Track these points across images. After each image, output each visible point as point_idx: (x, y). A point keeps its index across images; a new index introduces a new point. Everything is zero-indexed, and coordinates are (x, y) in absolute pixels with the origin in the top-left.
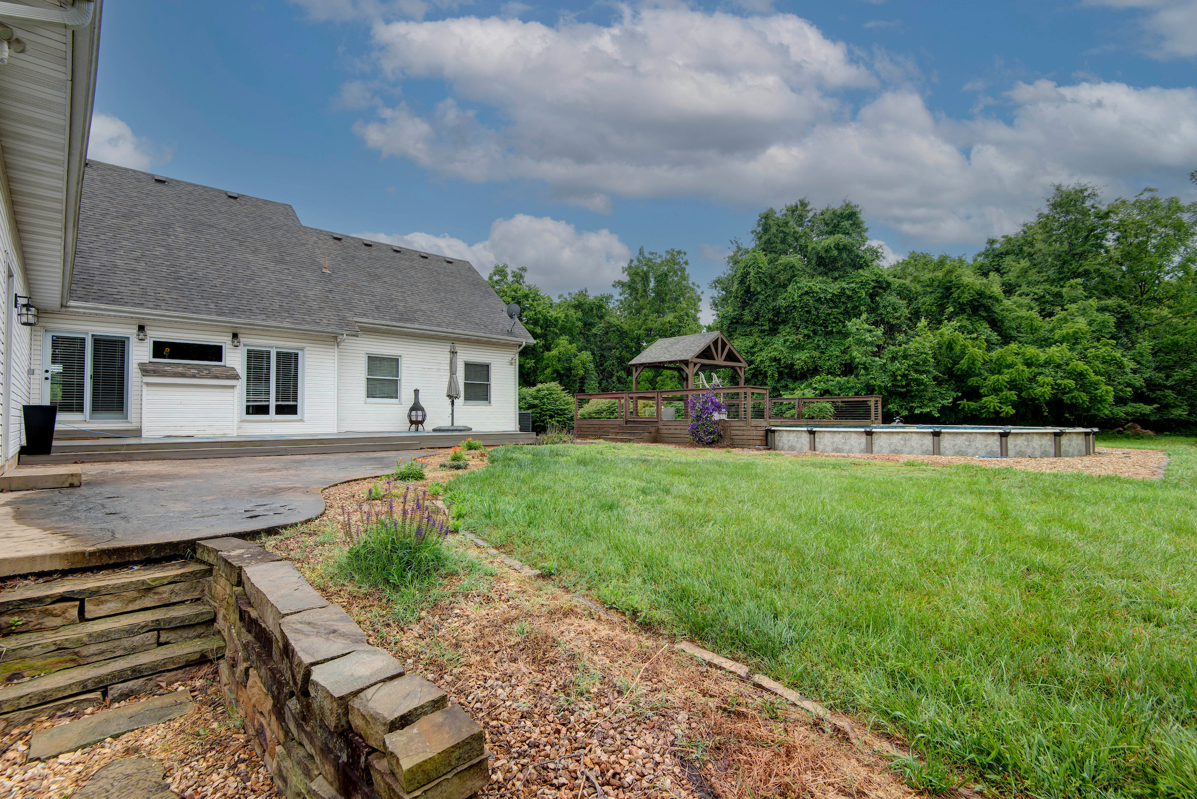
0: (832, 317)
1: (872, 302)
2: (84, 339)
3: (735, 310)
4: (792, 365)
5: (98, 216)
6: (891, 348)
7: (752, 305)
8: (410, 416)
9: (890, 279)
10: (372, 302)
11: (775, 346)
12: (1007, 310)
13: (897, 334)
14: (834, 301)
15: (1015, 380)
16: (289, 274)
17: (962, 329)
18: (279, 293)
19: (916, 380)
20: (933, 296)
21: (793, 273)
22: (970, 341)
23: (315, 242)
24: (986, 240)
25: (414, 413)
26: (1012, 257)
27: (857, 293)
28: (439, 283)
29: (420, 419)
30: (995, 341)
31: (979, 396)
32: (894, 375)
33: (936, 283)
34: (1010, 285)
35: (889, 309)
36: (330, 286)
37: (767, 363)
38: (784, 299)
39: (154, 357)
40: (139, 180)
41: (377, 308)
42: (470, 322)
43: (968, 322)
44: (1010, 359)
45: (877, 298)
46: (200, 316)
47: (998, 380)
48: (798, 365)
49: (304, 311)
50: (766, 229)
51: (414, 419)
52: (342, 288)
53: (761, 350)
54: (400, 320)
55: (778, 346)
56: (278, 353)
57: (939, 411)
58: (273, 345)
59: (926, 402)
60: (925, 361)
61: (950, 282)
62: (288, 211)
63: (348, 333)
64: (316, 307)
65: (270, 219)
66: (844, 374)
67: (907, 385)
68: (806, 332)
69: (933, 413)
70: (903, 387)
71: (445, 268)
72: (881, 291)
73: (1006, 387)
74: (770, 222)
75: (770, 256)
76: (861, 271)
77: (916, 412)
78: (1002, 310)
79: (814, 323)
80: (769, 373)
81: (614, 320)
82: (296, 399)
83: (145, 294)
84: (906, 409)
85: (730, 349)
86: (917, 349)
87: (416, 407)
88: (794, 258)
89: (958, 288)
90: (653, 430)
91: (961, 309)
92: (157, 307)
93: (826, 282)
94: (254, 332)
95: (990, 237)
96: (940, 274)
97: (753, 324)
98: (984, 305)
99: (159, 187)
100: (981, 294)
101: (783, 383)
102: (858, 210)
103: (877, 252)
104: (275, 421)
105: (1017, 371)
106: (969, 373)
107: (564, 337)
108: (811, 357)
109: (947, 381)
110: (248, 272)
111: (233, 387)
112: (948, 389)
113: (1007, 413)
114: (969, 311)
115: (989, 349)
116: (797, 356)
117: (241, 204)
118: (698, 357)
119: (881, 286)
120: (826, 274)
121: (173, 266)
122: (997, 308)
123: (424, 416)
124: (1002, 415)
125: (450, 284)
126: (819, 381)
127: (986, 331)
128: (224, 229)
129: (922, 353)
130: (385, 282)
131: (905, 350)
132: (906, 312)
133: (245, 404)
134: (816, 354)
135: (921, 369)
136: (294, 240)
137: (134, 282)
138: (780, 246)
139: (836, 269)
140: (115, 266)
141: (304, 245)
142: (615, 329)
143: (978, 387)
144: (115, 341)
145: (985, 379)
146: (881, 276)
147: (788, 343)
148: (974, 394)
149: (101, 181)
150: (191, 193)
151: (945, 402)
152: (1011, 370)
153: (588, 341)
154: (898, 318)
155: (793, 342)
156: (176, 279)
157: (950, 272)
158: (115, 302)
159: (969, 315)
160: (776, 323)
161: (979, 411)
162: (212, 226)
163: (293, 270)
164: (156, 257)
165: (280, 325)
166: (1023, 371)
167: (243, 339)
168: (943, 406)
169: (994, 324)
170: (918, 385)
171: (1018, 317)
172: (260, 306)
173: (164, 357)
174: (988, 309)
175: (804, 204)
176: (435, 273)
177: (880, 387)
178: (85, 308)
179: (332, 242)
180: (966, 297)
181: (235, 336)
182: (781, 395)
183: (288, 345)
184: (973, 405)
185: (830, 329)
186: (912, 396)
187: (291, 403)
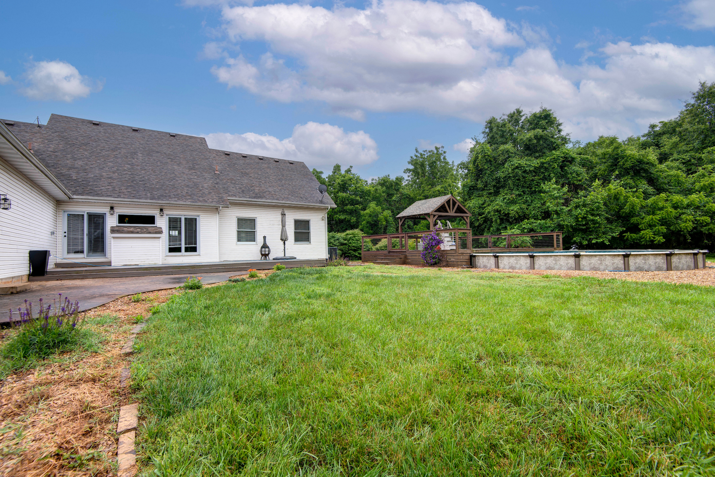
0: (535, 182)
1: (562, 171)
2: (83, 215)
3: (471, 181)
4: (509, 214)
5: (99, 151)
6: (576, 200)
7: (482, 177)
8: (261, 251)
9: (574, 155)
10: (240, 188)
11: (497, 202)
12: (661, 171)
13: (579, 191)
14: (536, 171)
15: (666, 219)
16: (196, 175)
17: (625, 186)
18: (188, 186)
19: (593, 220)
20: (606, 164)
21: (508, 157)
22: (631, 194)
23: (214, 157)
24: (649, 126)
25: (263, 249)
26: (667, 135)
27: (551, 165)
28: (283, 176)
29: (267, 253)
30: (652, 193)
31: (640, 230)
32: (577, 218)
33: (607, 156)
34: (665, 154)
35: (574, 175)
36: (218, 180)
37: (492, 213)
38: (503, 172)
39: (119, 223)
40: (124, 131)
41: (243, 191)
42: (297, 197)
43: (631, 181)
44: (661, 204)
45: (566, 168)
46: (141, 200)
47: (652, 219)
48: (512, 214)
49: (200, 195)
50: (491, 129)
51: (263, 253)
52: (225, 181)
53: (489, 205)
54: (255, 198)
55: (499, 202)
56: (185, 219)
57: (609, 241)
58: (183, 214)
59: (600, 235)
60: (598, 208)
61: (617, 155)
62: (203, 141)
63: (222, 206)
64: (207, 193)
65: (192, 146)
66: (544, 218)
67: (587, 224)
68: (517, 193)
69: (605, 242)
70: (584, 225)
71: (288, 167)
72: (568, 163)
73: (658, 223)
74: (493, 125)
75: (494, 147)
76: (554, 152)
77: (593, 242)
78: (657, 171)
79: (523, 187)
80: (494, 219)
81: (406, 191)
82: (196, 244)
83: (114, 190)
84: (586, 240)
85: (458, 205)
86: (592, 200)
87: (265, 246)
88: (509, 146)
89: (623, 158)
90: (402, 257)
91: (625, 172)
92: (119, 196)
93: (530, 160)
94: (172, 208)
95: (652, 123)
96: (610, 150)
97: (483, 190)
98: (643, 169)
99: (134, 133)
100: (640, 162)
101: (504, 226)
102: (551, 112)
103: (565, 139)
104: (184, 256)
105: (667, 212)
106: (632, 214)
107: (373, 202)
108: (521, 208)
109: (616, 220)
110: (173, 175)
111: (159, 238)
112: (616, 226)
113: (659, 241)
114: (632, 173)
115: (645, 198)
116: (512, 208)
117: (176, 139)
118: (436, 211)
119: (568, 160)
120: (531, 155)
121: (132, 174)
122: (653, 170)
123: (269, 251)
124: (655, 242)
125: (289, 175)
126: (526, 224)
127: (644, 185)
128: (165, 153)
129: (596, 202)
130: (250, 177)
131: (585, 201)
132: (586, 176)
133: (168, 247)
134: (524, 206)
135: (596, 213)
136: (203, 157)
137: (110, 184)
138: (500, 140)
139: (537, 152)
140: (102, 176)
141: (207, 159)
142: (405, 196)
143: (638, 224)
144: (99, 216)
145: (643, 219)
146: (567, 154)
147: (505, 200)
148: (635, 229)
149: (104, 133)
150: (150, 135)
151: (614, 235)
152: (662, 212)
153: (390, 205)
154: (580, 181)
155: (509, 199)
156: (132, 181)
157: (617, 148)
158: (98, 195)
159: (632, 176)
160: (498, 188)
161: (639, 240)
162: (158, 152)
163: (199, 173)
164: (125, 170)
165: (185, 203)
166: (671, 212)
167: (165, 212)
168: (613, 237)
169: (651, 181)
170: (594, 224)
171: (668, 176)
172: (175, 193)
173: (125, 223)
174: (646, 171)
175: (519, 112)
176: (281, 170)
177: (567, 225)
178: (82, 199)
179: (224, 156)
180: (628, 164)
181: (161, 210)
182: (501, 233)
183: (191, 214)
184: (634, 236)
185: (533, 189)
186: (590, 231)
187: (193, 246)
